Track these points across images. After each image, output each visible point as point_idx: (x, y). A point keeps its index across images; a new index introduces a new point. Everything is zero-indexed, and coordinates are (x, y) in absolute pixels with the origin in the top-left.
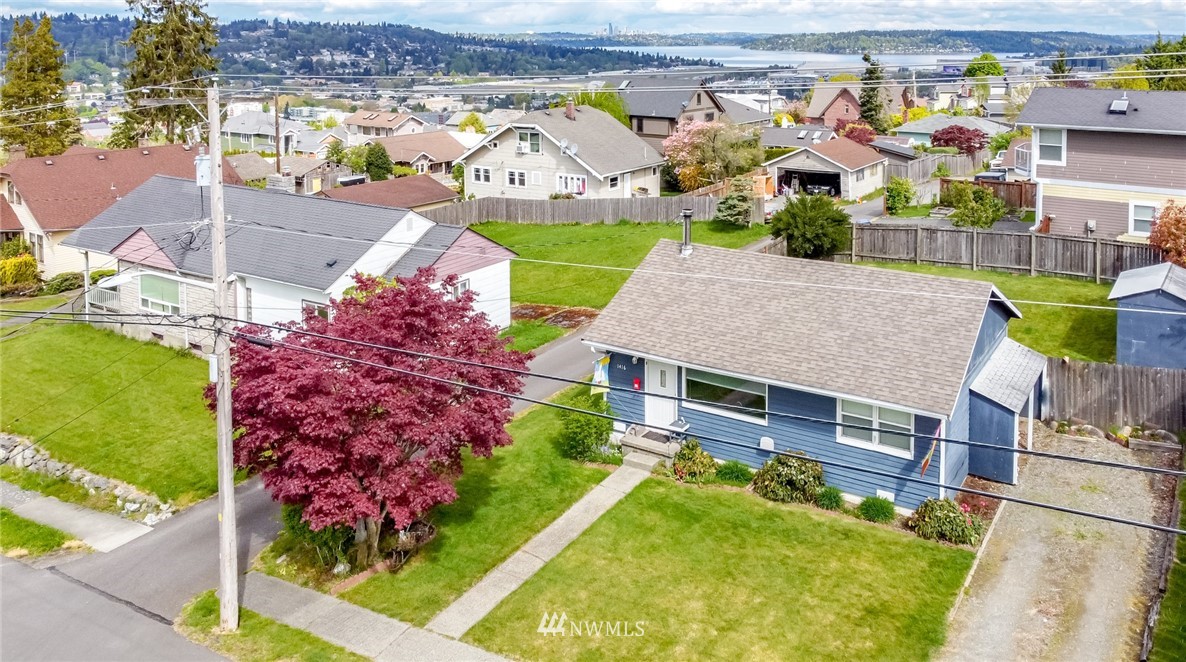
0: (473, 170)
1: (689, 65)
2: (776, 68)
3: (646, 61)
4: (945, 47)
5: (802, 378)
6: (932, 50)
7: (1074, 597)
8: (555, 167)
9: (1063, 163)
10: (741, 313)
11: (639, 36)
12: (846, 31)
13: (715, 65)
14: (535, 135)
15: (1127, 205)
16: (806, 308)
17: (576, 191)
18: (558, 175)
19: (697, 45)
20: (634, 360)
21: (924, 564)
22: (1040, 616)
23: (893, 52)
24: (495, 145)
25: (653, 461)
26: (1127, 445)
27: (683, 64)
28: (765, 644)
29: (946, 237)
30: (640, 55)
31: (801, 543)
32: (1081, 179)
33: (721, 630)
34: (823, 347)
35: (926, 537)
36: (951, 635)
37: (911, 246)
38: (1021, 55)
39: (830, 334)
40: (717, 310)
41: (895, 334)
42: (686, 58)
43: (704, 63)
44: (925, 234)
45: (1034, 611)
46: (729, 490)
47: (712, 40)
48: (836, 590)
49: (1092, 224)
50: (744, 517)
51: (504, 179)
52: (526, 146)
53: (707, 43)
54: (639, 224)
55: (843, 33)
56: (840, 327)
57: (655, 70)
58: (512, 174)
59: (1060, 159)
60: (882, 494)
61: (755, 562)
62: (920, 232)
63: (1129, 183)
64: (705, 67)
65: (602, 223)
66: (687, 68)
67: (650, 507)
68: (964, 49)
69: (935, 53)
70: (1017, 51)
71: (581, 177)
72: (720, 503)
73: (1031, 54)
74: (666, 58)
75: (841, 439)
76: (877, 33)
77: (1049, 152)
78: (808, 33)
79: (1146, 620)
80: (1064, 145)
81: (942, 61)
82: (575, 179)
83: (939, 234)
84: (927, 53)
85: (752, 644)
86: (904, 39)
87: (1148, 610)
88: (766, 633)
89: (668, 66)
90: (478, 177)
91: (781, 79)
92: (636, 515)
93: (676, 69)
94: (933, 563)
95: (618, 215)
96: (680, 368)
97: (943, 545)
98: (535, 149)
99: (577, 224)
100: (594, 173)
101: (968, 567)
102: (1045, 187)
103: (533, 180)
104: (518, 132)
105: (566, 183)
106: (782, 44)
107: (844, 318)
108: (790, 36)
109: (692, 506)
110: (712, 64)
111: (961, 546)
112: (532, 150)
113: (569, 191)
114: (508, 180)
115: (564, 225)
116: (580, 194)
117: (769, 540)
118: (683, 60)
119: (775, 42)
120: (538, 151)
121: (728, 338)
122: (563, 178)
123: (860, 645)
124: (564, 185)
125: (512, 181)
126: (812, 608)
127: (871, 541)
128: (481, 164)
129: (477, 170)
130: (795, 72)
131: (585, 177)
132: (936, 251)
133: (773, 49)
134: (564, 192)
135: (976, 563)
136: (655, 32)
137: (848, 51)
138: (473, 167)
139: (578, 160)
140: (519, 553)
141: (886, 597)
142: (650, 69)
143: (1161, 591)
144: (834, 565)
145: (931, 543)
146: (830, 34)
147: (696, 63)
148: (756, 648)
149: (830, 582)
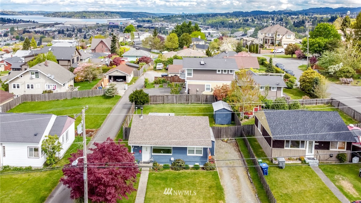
0: (12, 85)
1: (26, 22)
2: (57, 24)
3: (9, 21)
4: (109, 16)
5: (182, 144)
6: (105, 17)
7: (236, 175)
8: (45, 82)
9: (192, 76)
10: (162, 131)
11: (4, 12)
12: (79, 11)
13: (35, 22)
14: (37, 73)
15: (205, 85)
16: (175, 128)
17: (52, 89)
18: (46, 84)
19: (27, 15)
20: (140, 147)
21: (211, 176)
22: (234, 180)
23: (94, 18)
24: (21, 76)
25: (148, 169)
26: (227, 142)
27: (23, 22)
28: (198, 199)
29: (171, 97)
30: (6, 19)
31: (189, 178)
32: (196, 80)
33: (189, 199)
34: (183, 136)
35: (208, 170)
36: (223, 187)
37: (163, 100)
38: (130, 19)
39: (183, 133)
40: (156, 131)
41: (195, 131)
42: (24, 20)
43: (31, 22)
44: (166, 96)
45: (232, 179)
46: (167, 171)
47: (32, 13)
48: (202, 185)
49: (198, 90)
50: (175, 176)
51: (25, 87)
52: (34, 76)
53: (31, 15)
54: (79, 98)
55: (78, 12)
56: (184, 131)
57: (13, 24)
58: (28, 85)
59: (191, 76)
60: (196, 164)
61: (184, 184)
62: (165, 96)
63: (205, 80)
64: (32, 23)
65: (67, 99)
66: (25, 23)
67: (156, 179)
68: (114, 17)
69: (106, 18)
70: (129, 18)
71: (54, 84)
72: (168, 174)
73: (133, 19)
74: (16, 20)
75: (188, 155)
76: (89, 12)
77: (189, 74)
78: (66, 11)
79: (248, 175)
80: (192, 73)
81: (109, 21)
82: (52, 85)
83: (169, 96)
84: (104, 18)
85: (196, 200)
86: (97, 14)
87: (247, 174)
88: (197, 197)
89: (17, 23)
90: (14, 87)
91: (59, 27)
92: (154, 182)
93: (21, 24)
94: (213, 175)
95: (72, 96)
96: (151, 147)
97: (211, 171)
98: (37, 77)
99: (58, 100)
100: (60, 83)
101: (218, 174)
102: (188, 82)
103: (36, 87)
104: (30, 72)
105: (49, 87)
106: (58, 15)
107: (184, 129)
108: (60, 12)
109: (164, 176)
110: (34, 22)
111: (214, 170)
112: (36, 77)
113: (50, 89)
114: (27, 87)
115: (53, 101)
116: (54, 90)
117: (183, 179)
118: (23, 21)
119: (55, 15)
120: (38, 77)
121: (162, 138)
122: (48, 86)
123: (212, 194)
124: (48, 87)
125: (28, 87)
126: (200, 190)
127: (200, 174)
128: (16, 83)
129: (14, 85)
130: (63, 25)
131: (56, 84)
132: (168, 100)
133: (55, 17)
134: (48, 89)
135: (218, 173)
136: (10, 10)
137: (80, 17)
138: (12, 84)
139: (54, 80)
140: (137, 197)
141: (210, 184)
142: (10, 24)
143: (248, 170)
144: (197, 181)
145: (209, 171)
146: (73, 12)
147: (28, 22)
148: (197, 200)
149: (199, 184)
